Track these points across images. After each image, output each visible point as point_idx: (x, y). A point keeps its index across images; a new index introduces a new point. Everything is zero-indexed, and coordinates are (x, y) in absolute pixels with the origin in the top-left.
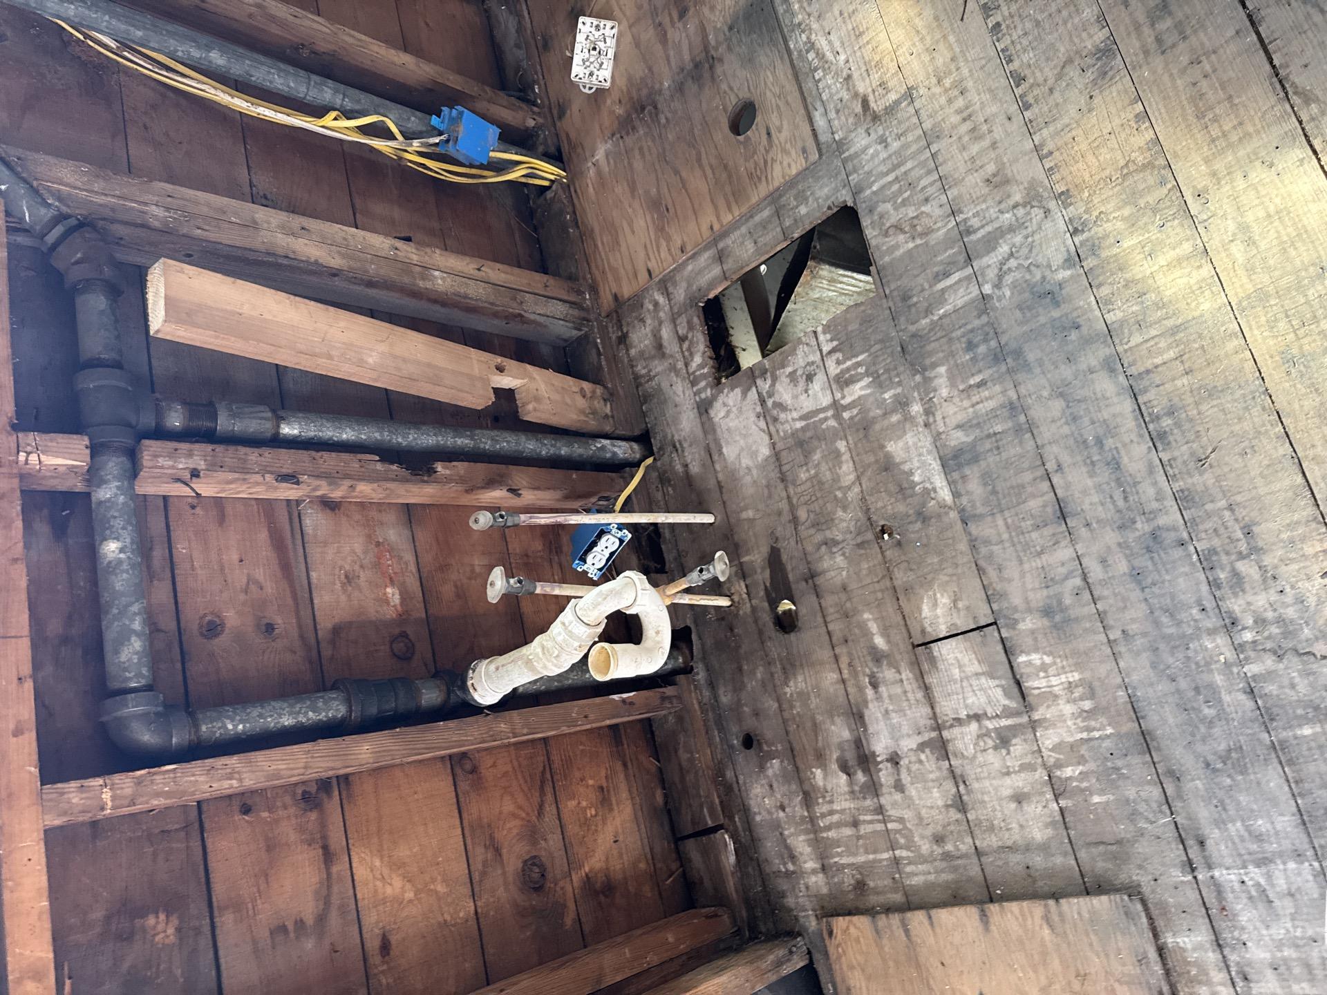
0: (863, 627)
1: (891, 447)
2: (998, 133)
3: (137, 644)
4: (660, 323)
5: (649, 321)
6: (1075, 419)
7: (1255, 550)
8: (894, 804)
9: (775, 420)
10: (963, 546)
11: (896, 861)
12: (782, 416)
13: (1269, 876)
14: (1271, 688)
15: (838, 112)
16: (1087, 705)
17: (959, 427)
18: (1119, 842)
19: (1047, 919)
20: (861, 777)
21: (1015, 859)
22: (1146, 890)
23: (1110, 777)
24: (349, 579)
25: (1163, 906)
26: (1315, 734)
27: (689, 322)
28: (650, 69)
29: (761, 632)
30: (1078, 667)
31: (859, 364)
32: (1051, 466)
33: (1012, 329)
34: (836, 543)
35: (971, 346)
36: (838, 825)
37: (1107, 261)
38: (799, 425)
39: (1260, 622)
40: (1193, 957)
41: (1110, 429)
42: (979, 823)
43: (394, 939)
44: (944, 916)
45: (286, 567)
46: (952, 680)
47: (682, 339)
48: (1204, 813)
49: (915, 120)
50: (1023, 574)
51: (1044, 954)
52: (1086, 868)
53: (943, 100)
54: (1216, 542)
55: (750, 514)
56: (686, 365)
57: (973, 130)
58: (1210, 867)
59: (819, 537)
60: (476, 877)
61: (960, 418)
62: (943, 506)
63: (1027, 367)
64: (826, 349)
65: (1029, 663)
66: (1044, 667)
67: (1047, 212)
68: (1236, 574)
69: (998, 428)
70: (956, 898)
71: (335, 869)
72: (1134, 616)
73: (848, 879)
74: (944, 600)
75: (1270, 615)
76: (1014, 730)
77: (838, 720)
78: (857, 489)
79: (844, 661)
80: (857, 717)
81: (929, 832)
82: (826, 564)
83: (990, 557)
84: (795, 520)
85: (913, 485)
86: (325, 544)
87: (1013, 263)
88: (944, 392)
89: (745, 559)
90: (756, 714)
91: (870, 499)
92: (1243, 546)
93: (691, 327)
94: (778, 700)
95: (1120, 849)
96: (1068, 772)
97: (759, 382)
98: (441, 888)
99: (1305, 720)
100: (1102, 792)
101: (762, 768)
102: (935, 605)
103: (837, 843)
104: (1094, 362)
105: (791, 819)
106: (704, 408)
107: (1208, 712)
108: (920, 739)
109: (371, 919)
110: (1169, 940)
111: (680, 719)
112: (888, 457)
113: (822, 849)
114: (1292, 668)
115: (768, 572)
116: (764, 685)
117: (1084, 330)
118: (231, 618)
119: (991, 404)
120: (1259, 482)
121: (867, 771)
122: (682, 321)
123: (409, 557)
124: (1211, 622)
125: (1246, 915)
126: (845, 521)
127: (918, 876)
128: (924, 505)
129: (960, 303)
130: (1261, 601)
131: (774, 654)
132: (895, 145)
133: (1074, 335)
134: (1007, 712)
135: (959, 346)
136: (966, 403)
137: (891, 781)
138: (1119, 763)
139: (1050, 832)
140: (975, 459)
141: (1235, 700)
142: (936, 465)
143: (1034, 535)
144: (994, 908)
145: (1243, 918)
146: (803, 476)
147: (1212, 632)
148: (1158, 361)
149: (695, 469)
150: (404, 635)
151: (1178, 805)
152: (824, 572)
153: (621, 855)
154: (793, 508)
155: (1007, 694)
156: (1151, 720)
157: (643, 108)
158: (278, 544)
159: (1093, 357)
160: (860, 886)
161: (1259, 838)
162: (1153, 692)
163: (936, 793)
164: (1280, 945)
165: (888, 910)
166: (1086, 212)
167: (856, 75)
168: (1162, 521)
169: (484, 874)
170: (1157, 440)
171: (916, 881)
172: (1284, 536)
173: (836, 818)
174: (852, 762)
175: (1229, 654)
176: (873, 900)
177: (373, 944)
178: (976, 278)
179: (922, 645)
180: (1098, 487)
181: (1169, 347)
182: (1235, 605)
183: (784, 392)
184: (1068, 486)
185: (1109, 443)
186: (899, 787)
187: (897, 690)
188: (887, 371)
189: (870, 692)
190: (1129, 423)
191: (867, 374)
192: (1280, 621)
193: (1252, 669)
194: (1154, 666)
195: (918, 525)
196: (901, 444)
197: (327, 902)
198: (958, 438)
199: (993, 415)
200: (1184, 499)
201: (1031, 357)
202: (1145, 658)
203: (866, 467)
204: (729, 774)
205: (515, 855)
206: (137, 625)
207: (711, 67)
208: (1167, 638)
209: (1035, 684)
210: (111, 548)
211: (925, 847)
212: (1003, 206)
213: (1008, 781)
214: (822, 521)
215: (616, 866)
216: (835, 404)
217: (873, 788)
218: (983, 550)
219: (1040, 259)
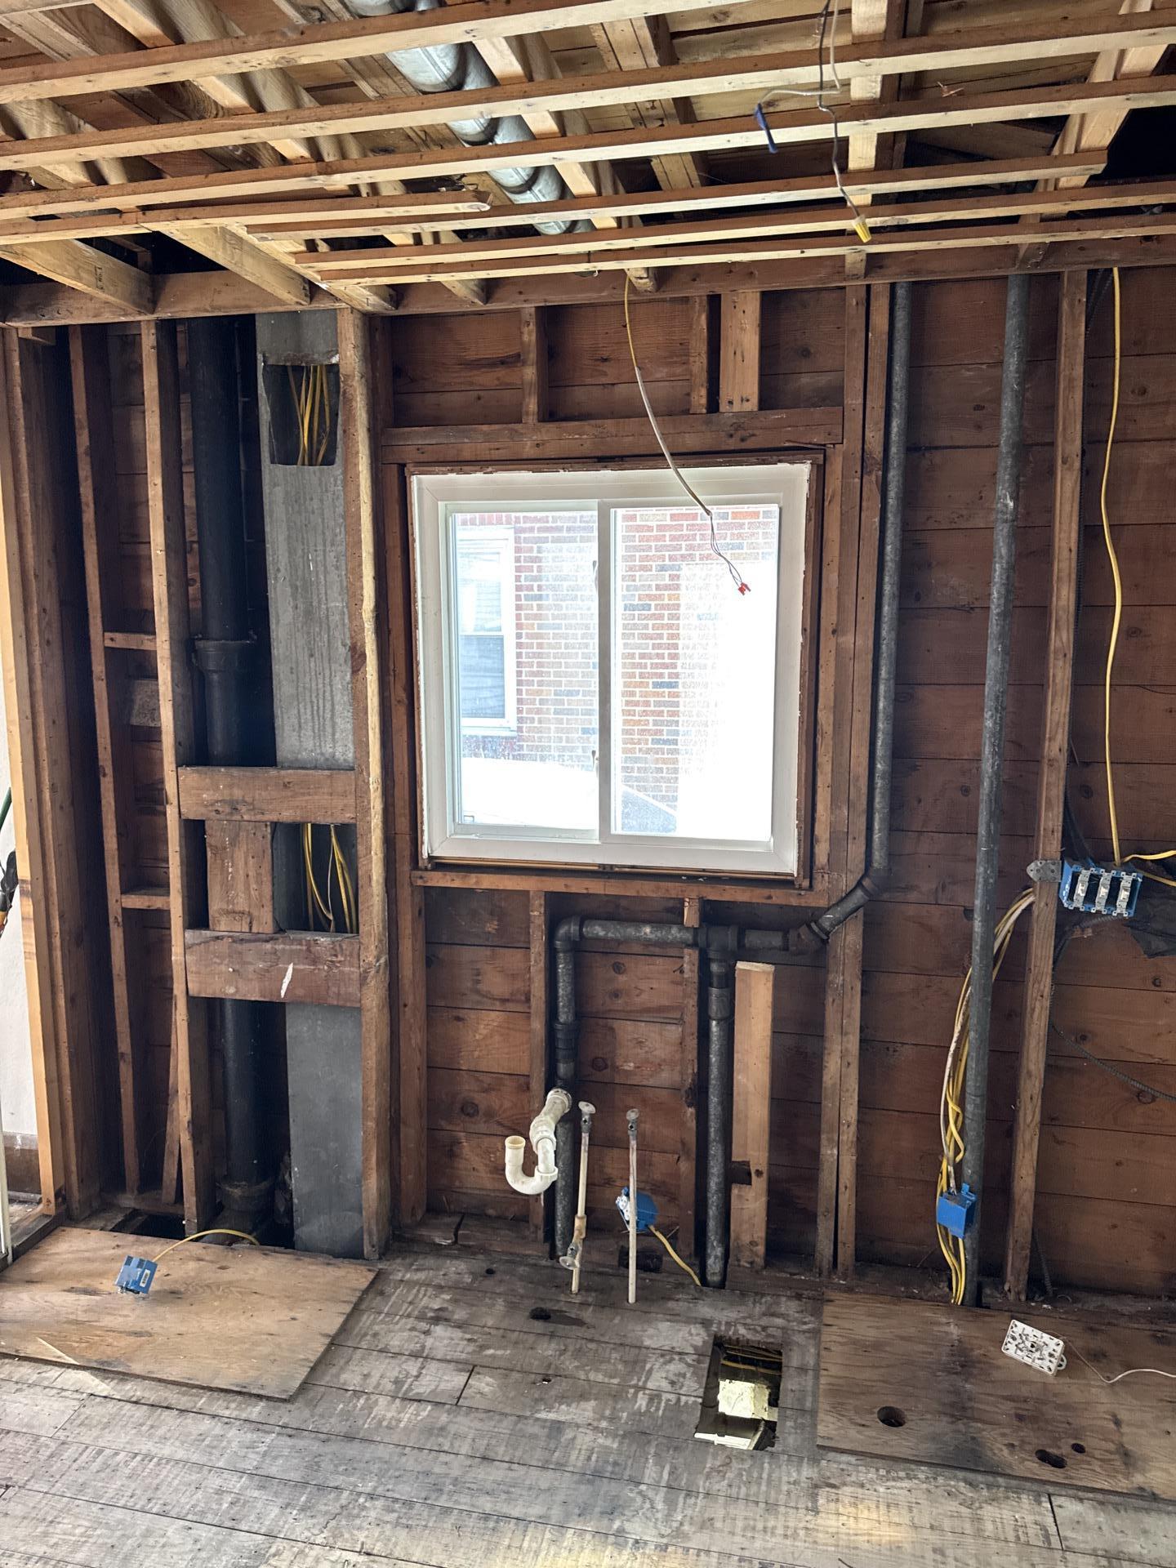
0: (504, 1348)
1: (593, 1403)
2: (738, 1539)
3: (602, 934)
4: (789, 1321)
5: (796, 1315)
6: (530, 1489)
7: (397, 1524)
8: (406, 1324)
9: (662, 1356)
10: (508, 1410)
11: (380, 1313)
12: (662, 1360)
13: (257, 1453)
14: (333, 1495)
15: (843, 1470)
16: (385, 1423)
17: (574, 1438)
18: (316, 1406)
19: (307, 1360)
20: (431, 1314)
21: (342, 1362)
22: (289, 1406)
23: (346, 1415)
24: (640, 1043)
25: (278, 1409)
26: (298, 1500)
27: (773, 1336)
28: (993, 1382)
29: (542, 1300)
30: (405, 1428)
31: (658, 1409)
32: (515, 1466)
33: (605, 1487)
34: (561, 1355)
35: (616, 1464)
36: (416, 1296)
37: (606, 1547)
38: (648, 1366)
39: (364, 1508)
40: (249, 1409)
41: (508, 1501)
42: (370, 1354)
43: (460, 1024)
44: (341, 1319)
45: (648, 1010)
46: (444, 1374)
47: (764, 1328)
48: (301, 1443)
49: (792, 1504)
50: (470, 1427)
51: (294, 1351)
52: (315, 1388)
53: (791, 1524)
54: (414, 1512)
55: (616, 1321)
56: (745, 1324)
57: (754, 1528)
58: (279, 1434)
59: (571, 1348)
60: (477, 1074)
61: (579, 1441)
62: (538, 1411)
63: (579, 1482)
64: (683, 1399)
65: (424, 1410)
66: (417, 1415)
67: (663, 1536)
68: (393, 1511)
69: (556, 1454)
70: (344, 1329)
71: (498, 1003)
72: (410, 1462)
73: (388, 1290)
74: (487, 1389)
75: (364, 1513)
76: (398, 1389)
77: (466, 1316)
78: (583, 1377)
79: (493, 1332)
80: (460, 1326)
81: (382, 1333)
82: (553, 1345)
83: (491, 1419)
84: (592, 1340)
85: (561, 1404)
86: (661, 1035)
87: (647, 1505)
88: (601, 1441)
89: (591, 1308)
90: (501, 1281)
91: (571, 1381)
92: (404, 1521)
93: (768, 1336)
94: (499, 1294)
95: (313, 1404)
96: (362, 1401)
97: (695, 1357)
98: (476, 1054)
99: (308, 1500)
100: (342, 1410)
101: (472, 1273)
102: (488, 1384)
103: (408, 1291)
104: (553, 1512)
105: (436, 1276)
106: (706, 1323)
107: (341, 1469)
108: (427, 1347)
109: (472, 1015)
110: (262, 1404)
111: (524, 1238)
112: (588, 1400)
113: (410, 1284)
114: (334, 1508)
115: (573, 1316)
116: (513, 1290)
117: (576, 1517)
118: (622, 978)
119: (573, 1457)
120: (428, 1544)
121: (432, 1318)
122: (778, 1333)
123: (651, 1082)
124: (380, 1490)
125: (250, 1436)
126: (570, 1364)
127: (366, 1320)
128: (545, 1404)
129: (647, 1472)
130: (373, 1514)
131: (526, 1301)
132: (785, 1488)
133: (577, 1511)
134: (410, 1389)
135: (621, 1460)
136: (584, 1447)
137: (418, 1327)
138: (348, 1423)
139: (342, 1381)
140: (549, 1437)
141: (339, 1480)
142: (562, 1418)
143: (485, 1442)
144: (327, 1341)
145: (249, 1435)
146: (614, 1355)
147: (375, 1488)
148: (527, 1538)
149: (671, 1304)
150: (606, 1067)
151: (313, 1435)
152: (550, 1343)
153: (466, 1169)
154: (599, 1342)
155: (418, 1394)
156: (356, 1444)
157: (963, 1366)
158: (660, 1009)
159: (556, 1514)
160: (382, 1293)
161: (275, 1458)
162: (369, 1452)
163: (397, 1343)
164: (229, 1442)
165: (361, 1300)
166: (644, 1554)
167: (860, 1490)
168: (445, 1497)
169: (477, 1080)
170: (486, 1517)
171: (365, 1317)
172: (394, 1539)
173: (421, 1296)
174: (441, 1313)
175: (360, 1489)
176: (371, 1296)
177: (461, 1013)
178: (656, 1486)
179: (472, 1370)
180: (485, 1480)
181: (530, 1546)
182: (379, 1503)
183: (675, 1367)
184: (498, 1468)
185: (504, 1496)
186: (413, 1329)
187: (459, 1349)
188: (640, 1420)
189: (468, 1336)
190: (506, 1509)
191: (648, 1411)
192: (358, 1516)
193: (346, 1494)
194: (379, 1458)
195: (536, 1396)
196: (590, 1408)
197: (484, 996)
198: (569, 1434)
199: (567, 1455)
200: (447, 1511)
201: (583, 1487)
202: (387, 1457)
203: (591, 1388)
204: (481, 1257)
205: (482, 1100)
206: (610, 935)
207: (953, 1416)
208: (387, 1470)
209: (412, 1408)
210: (648, 930)
211: (376, 1328)
212: (688, 1518)
213: (378, 1375)
214: (578, 1353)
215: (462, 1164)
216: (644, 1388)
217: (421, 1317)
218: (497, 1417)
219: (636, 1519)
